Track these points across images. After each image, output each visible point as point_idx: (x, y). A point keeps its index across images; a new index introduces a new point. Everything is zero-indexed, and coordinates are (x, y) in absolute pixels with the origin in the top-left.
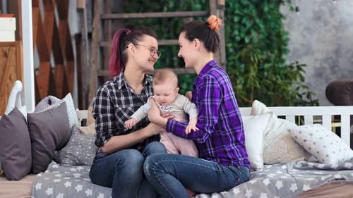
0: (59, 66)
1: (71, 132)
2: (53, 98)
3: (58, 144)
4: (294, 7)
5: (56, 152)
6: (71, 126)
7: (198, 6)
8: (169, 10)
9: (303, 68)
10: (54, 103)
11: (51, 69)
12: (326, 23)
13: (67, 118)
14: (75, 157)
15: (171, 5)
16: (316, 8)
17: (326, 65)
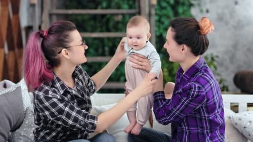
0: (12, 53)
1: (25, 114)
2: (8, 82)
3: (12, 126)
4: (204, 10)
5: (10, 133)
6: (25, 109)
7: (126, 6)
8: (103, 8)
9: (216, 59)
10: (10, 87)
11: (5, 55)
12: (227, 23)
13: (22, 101)
14: (30, 139)
15: (105, 4)
16: (220, 11)
17: (226, 57)
